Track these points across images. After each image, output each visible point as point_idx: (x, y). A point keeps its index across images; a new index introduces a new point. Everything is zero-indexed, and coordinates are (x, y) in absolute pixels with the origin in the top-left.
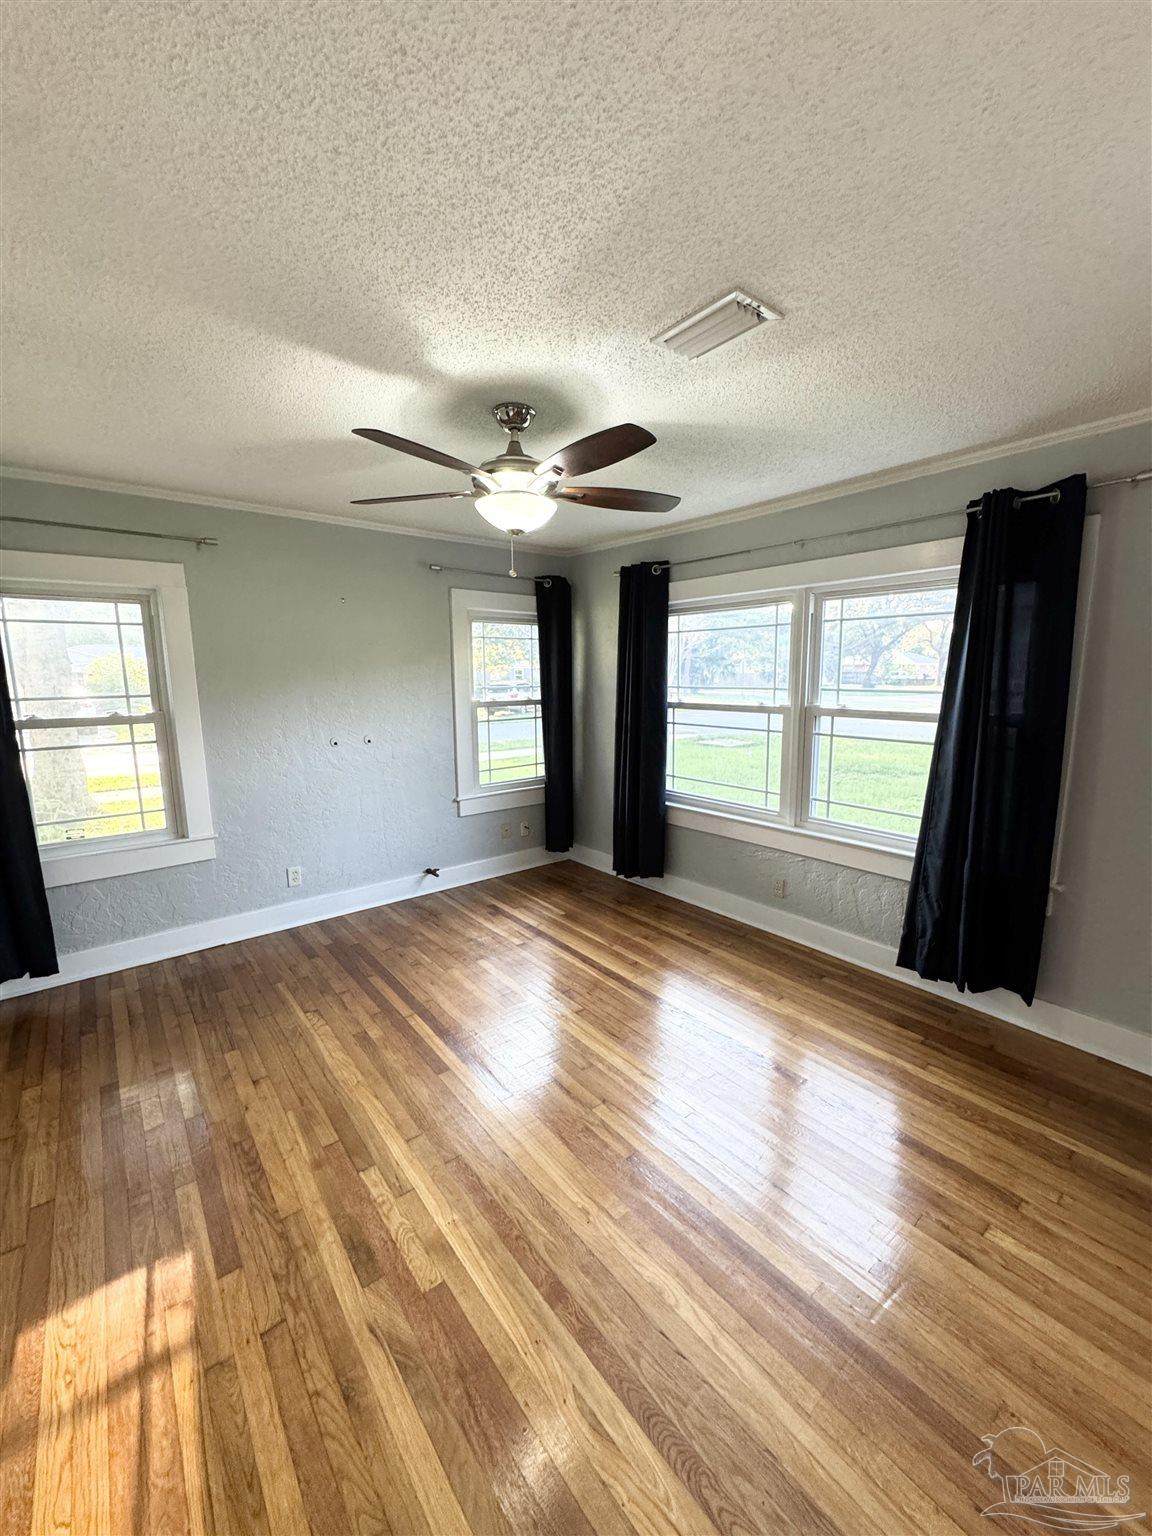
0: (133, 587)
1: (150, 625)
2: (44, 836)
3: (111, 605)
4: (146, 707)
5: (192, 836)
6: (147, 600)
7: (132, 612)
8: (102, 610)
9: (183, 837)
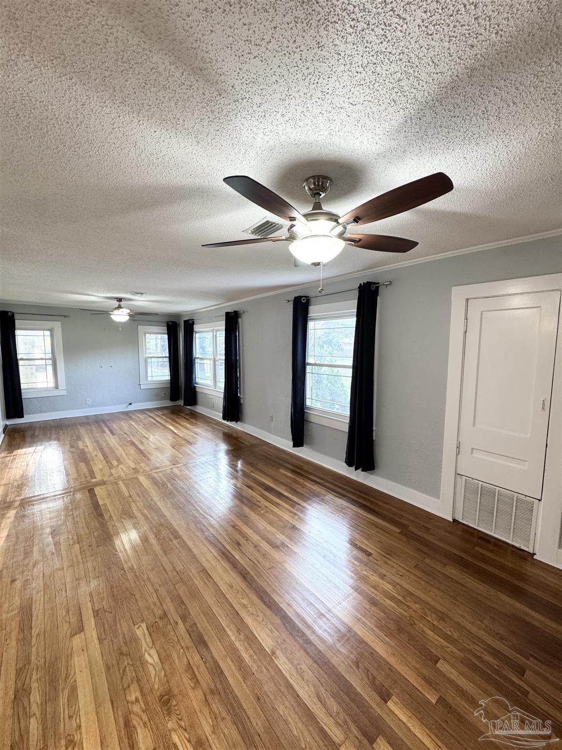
0: (48, 327)
1: (52, 336)
2: (22, 386)
3: (42, 331)
4: (50, 356)
5: (60, 388)
6: (51, 330)
7: (48, 333)
8: (41, 333)
9: (58, 388)
